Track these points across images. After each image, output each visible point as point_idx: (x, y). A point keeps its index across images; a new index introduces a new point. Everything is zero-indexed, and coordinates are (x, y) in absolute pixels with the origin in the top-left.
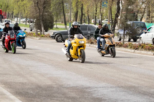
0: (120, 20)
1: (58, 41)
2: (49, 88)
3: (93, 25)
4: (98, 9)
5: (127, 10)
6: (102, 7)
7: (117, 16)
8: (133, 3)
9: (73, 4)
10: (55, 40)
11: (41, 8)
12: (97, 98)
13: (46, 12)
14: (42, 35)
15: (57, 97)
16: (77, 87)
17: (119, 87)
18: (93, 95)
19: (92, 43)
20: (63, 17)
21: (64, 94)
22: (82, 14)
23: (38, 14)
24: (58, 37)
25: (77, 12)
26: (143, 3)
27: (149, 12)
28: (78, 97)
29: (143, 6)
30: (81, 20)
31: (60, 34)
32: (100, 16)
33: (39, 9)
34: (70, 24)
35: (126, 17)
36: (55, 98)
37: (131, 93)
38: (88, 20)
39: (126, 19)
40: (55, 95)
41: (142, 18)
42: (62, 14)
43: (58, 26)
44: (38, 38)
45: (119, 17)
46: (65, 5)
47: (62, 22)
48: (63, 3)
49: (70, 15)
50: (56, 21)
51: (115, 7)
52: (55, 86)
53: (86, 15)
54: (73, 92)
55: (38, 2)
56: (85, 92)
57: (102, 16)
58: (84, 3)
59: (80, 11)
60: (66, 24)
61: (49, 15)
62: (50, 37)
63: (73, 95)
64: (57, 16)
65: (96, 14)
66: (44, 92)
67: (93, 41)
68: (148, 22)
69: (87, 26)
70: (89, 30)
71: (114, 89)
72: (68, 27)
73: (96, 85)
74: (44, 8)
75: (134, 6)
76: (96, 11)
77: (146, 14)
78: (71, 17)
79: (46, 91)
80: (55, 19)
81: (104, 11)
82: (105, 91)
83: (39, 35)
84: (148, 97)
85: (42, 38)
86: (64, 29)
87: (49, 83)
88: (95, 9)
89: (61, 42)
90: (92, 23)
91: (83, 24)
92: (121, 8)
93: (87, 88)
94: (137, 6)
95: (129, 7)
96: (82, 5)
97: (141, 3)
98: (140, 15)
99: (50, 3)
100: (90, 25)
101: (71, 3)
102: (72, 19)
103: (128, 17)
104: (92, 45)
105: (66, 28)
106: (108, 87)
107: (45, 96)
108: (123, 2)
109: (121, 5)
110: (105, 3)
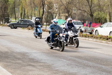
0: (44, 17)
1: (12, 28)
2: (6, 53)
3: (30, 20)
4: (33, 12)
5: (48, 12)
6: (35, 10)
7: (43, 15)
8: (51, 8)
9: (20, 9)
10: (10, 28)
11: (3, 10)
12: (31, 58)
13: (6, 13)
14: (4, 25)
15: (10, 58)
16: (21, 52)
17: (43, 53)
18: (29, 57)
19: (29, 29)
20: (14, 16)
21: (14, 56)
22: (25, 14)
23: (1, 14)
24: (12, 26)
25: (22, 13)
26: (56, 8)
27: (60, 13)
28: (22, 58)
29: (57, 10)
30: (24, 17)
31: (13, 24)
32: (34, 15)
33: (2, 11)
34: (18, 19)
35: (47, 16)
36: (9, 58)
37: (49, 56)
38: (27, 17)
39: (47, 17)
40: (9, 57)
41: (56, 16)
42: (14, 14)
43: (12, 20)
44: (1, 26)
45: (44, 16)
46: (16, 9)
47: (14, 18)
48: (14, 8)
49: (18, 14)
50: (11, 18)
51: (42, 10)
52: (10, 52)
53: (27, 14)
54: (19, 55)
55: (1, 7)
56: (25, 55)
57: (35, 15)
58: (25, 8)
59: (23, 12)
60: (16, 19)
61: (7, 14)
62: (7, 26)
63: (19, 57)
64: (11, 15)
65: (32, 14)
66: (4, 55)
67: (30, 28)
68: (59, 19)
69: (27, 20)
70: (28, 22)
71: (40, 54)
72: (17, 20)
73: (31, 52)
74: (5, 10)
75: (52, 10)
76: (32, 12)
77: (58, 15)
78: (18, 15)
79: (5, 54)
80: (10, 16)
81: (36, 12)
82: (35, 55)
83: (1, 25)
84: (58, 58)
85: (4, 26)
86: (15, 22)
87: (6, 50)
88: (31, 11)
89: (13, 28)
90: (30, 19)
91: (25, 19)
92: (45, 11)
93: (26, 53)
94: (53, 10)
95: (49, 11)
96: (25, 9)
97: (55, 9)
98: (54, 15)
99: (8, 8)
100: (29, 19)
101: (19, 8)
102: (19, 16)
103: (49, 16)
104: (29, 30)
105: (16, 21)
106: (37, 53)
107: (4, 57)
108: (46, 8)
109: (45, 9)
110: (37, 8)
